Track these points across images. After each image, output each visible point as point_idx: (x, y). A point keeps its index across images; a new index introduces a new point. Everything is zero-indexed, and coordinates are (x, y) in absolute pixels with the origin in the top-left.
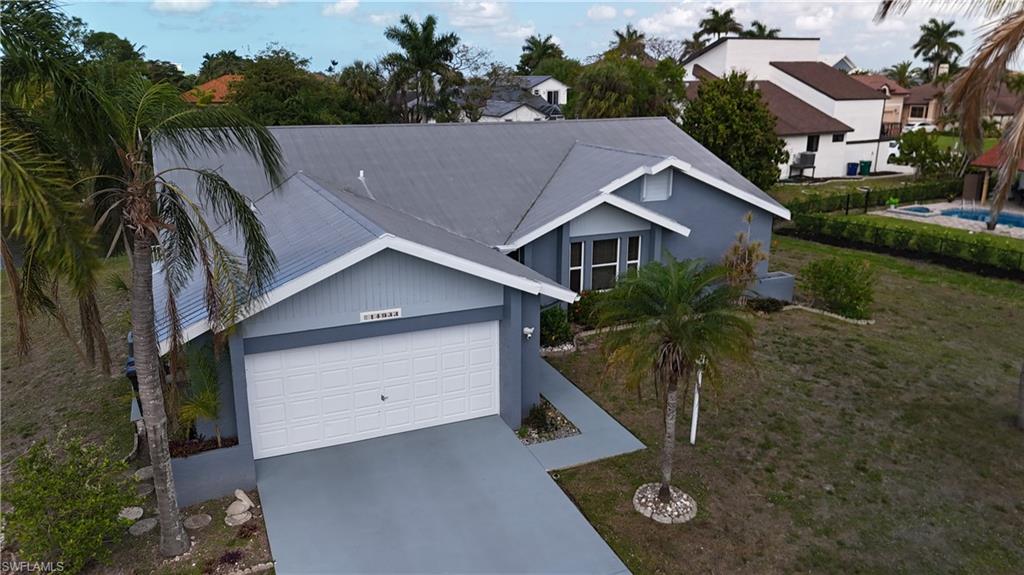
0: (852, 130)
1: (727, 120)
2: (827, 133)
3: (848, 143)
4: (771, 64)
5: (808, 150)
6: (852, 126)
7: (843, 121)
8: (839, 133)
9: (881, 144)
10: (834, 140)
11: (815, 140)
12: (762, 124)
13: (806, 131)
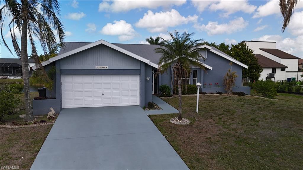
0: (288, 67)
1: (239, 56)
2: (278, 68)
3: (286, 72)
4: (260, 49)
5: (272, 72)
6: (288, 66)
7: (284, 65)
8: (283, 68)
9: (299, 73)
10: (281, 70)
11: (275, 70)
12: (251, 58)
13: (271, 67)
